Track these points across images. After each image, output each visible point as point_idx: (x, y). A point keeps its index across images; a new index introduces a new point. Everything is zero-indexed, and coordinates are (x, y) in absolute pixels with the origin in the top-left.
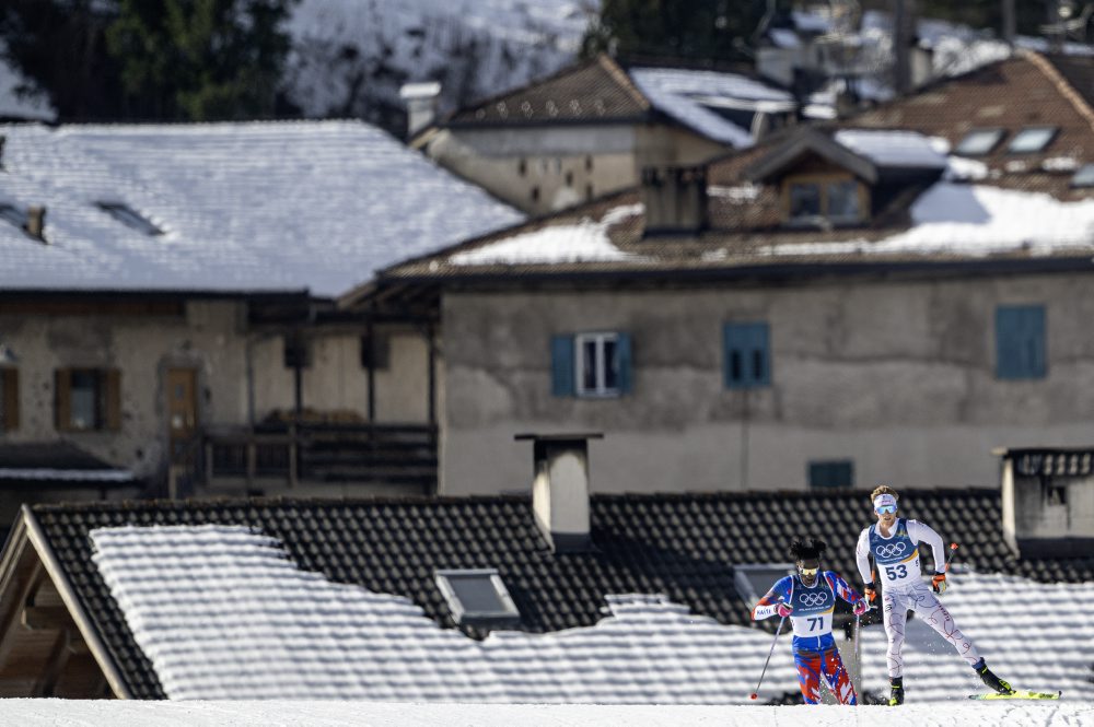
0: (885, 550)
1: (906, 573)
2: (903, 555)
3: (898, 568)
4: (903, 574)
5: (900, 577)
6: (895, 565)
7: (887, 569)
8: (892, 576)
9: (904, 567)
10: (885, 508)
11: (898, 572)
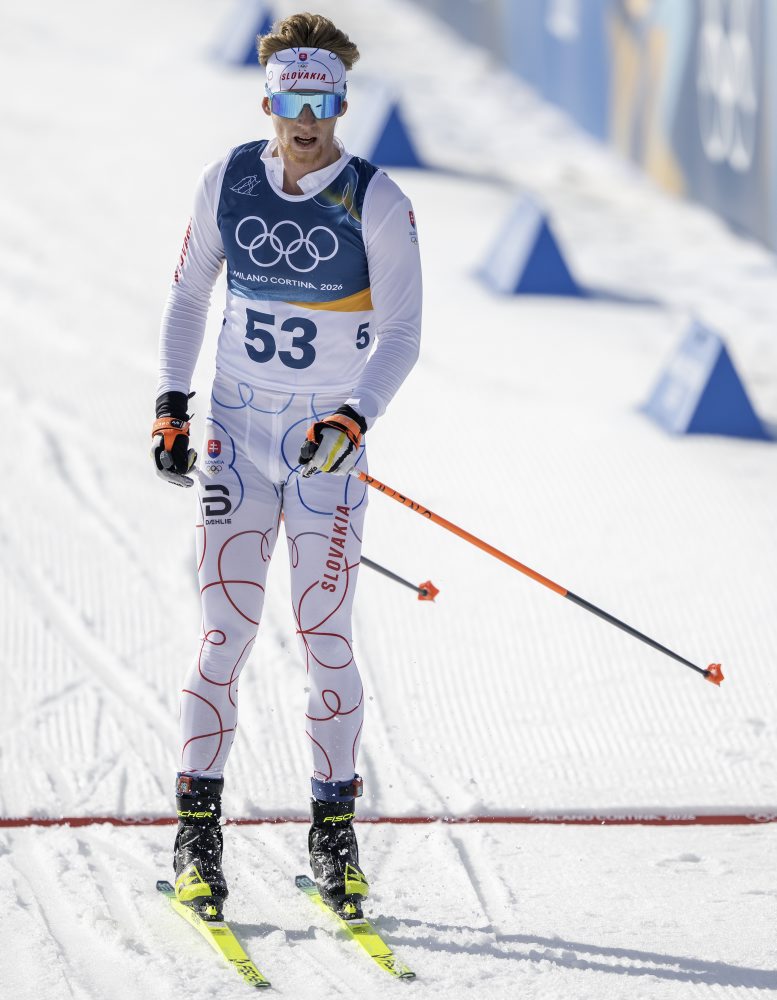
0: (268, 235)
1: (309, 356)
2: (318, 277)
3: (288, 326)
4: (298, 354)
5: (286, 358)
6: (283, 310)
7: (253, 316)
8: (259, 345)
9: (310, 329)
10: (299, 101)
11: (284, 341)
